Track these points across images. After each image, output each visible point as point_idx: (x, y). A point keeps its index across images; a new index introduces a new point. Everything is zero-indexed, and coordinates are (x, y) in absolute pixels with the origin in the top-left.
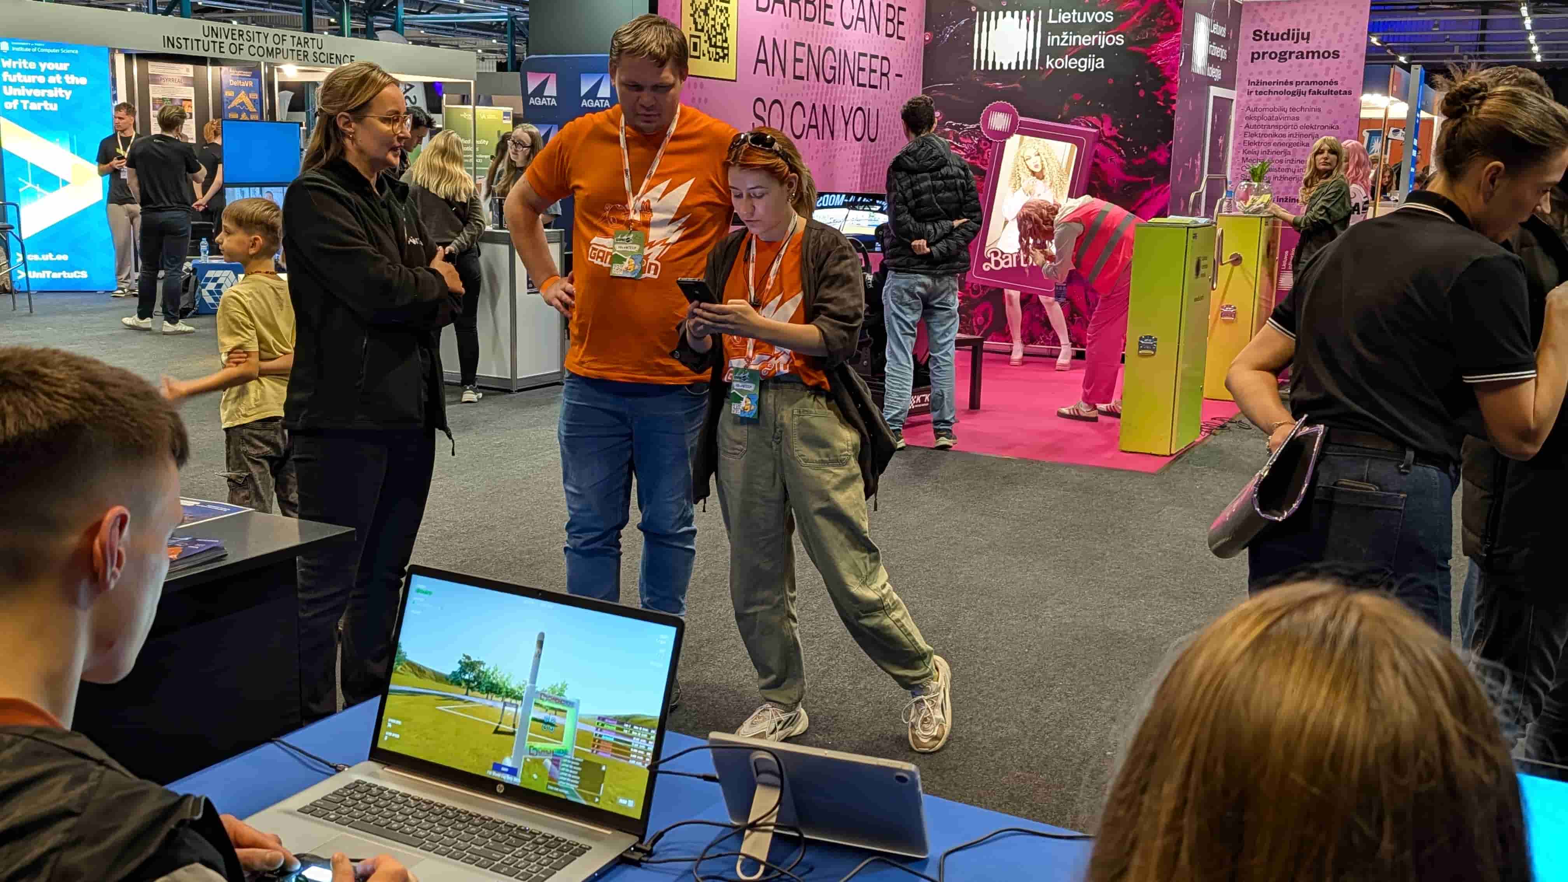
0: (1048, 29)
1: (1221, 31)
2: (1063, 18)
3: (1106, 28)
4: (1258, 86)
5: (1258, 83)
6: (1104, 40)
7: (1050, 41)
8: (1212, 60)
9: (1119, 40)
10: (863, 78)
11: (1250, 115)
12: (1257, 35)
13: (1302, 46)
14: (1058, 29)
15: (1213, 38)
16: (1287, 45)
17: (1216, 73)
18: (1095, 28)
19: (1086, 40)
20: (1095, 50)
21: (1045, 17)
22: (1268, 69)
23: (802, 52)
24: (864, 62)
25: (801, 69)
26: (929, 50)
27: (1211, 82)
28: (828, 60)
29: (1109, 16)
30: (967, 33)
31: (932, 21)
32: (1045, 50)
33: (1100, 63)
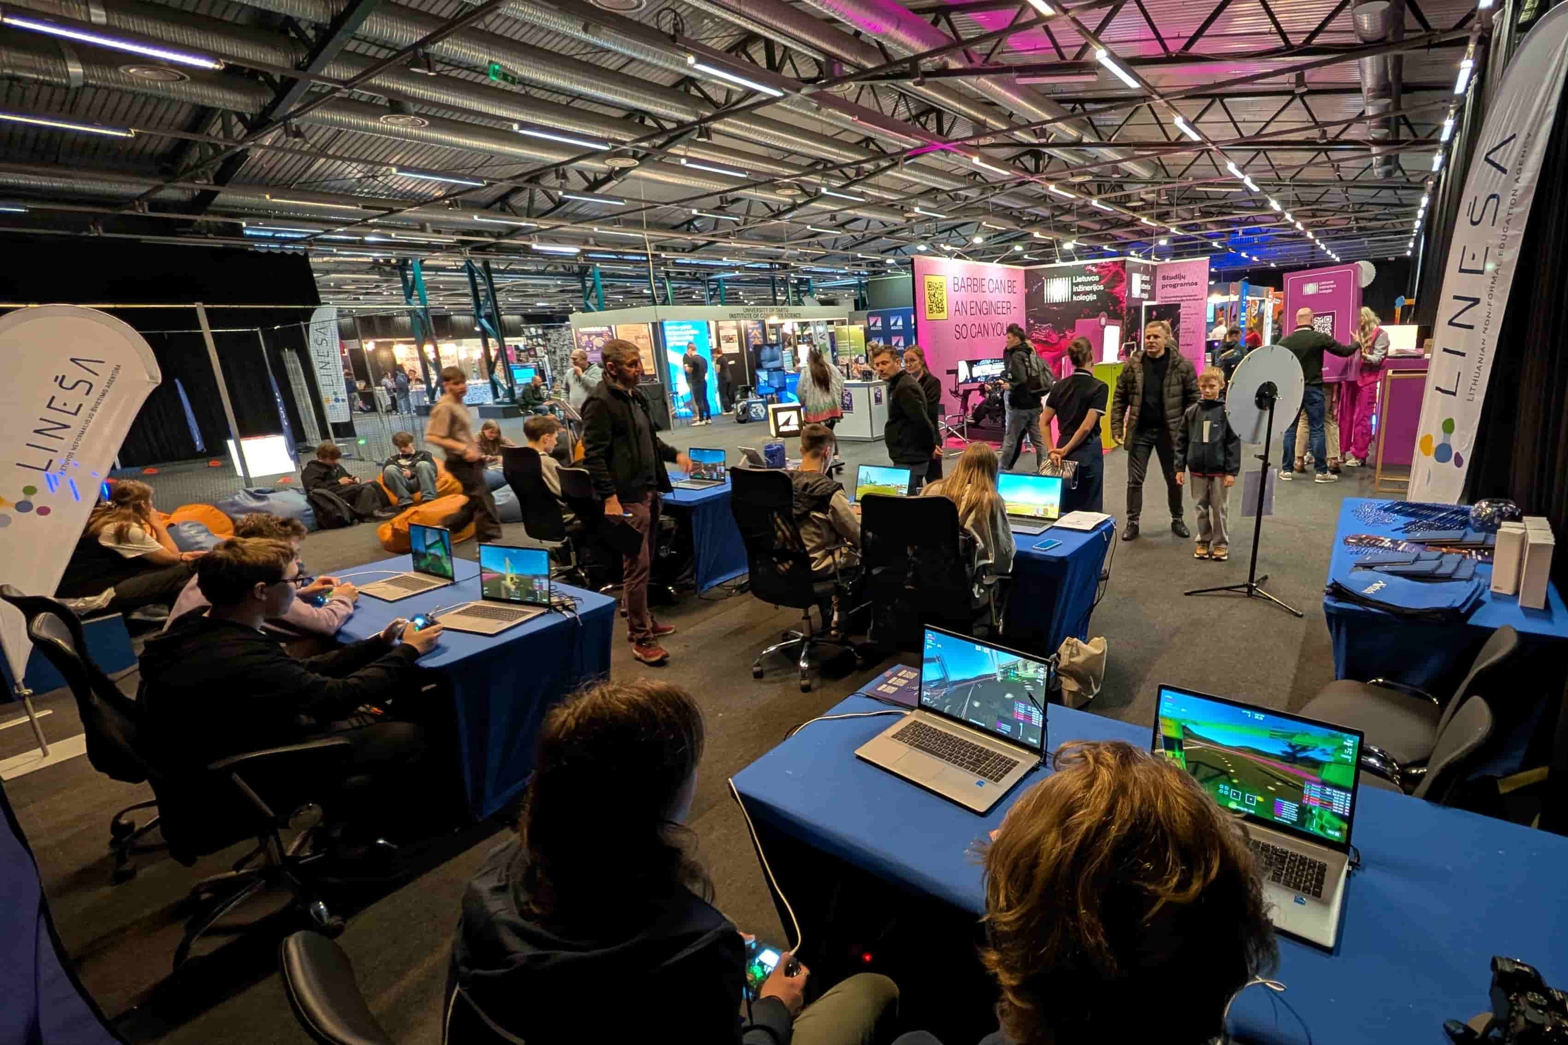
0: (1073, 284)
2: (1079, 280)
3: (1096, 282)
6: (1095, 288)
7: (1074, 290)
8: (1143, 291)
9: (1101, 287)
10: (1000, 311)
12: (1164, 278)
13: (1182, 281)
14: (1077, 284)
15: (1143, 282)
16: (1177, 281)
17: (1146, 296)
18: (1091, 283)
19: (1088, 288)
20: (1092, 292)
21: (1072, 280)
22: (1169, 292)
23: (973, 305)
24: (1000, 305)
25: (973, 311)
26: (1027, 296)
27: (1143, 300)
28: (985, 306)
29: (1097, 278)
30: (1042, 288)
31: (1028, 284)
32: (1073, 293)
33: (1094, 297)
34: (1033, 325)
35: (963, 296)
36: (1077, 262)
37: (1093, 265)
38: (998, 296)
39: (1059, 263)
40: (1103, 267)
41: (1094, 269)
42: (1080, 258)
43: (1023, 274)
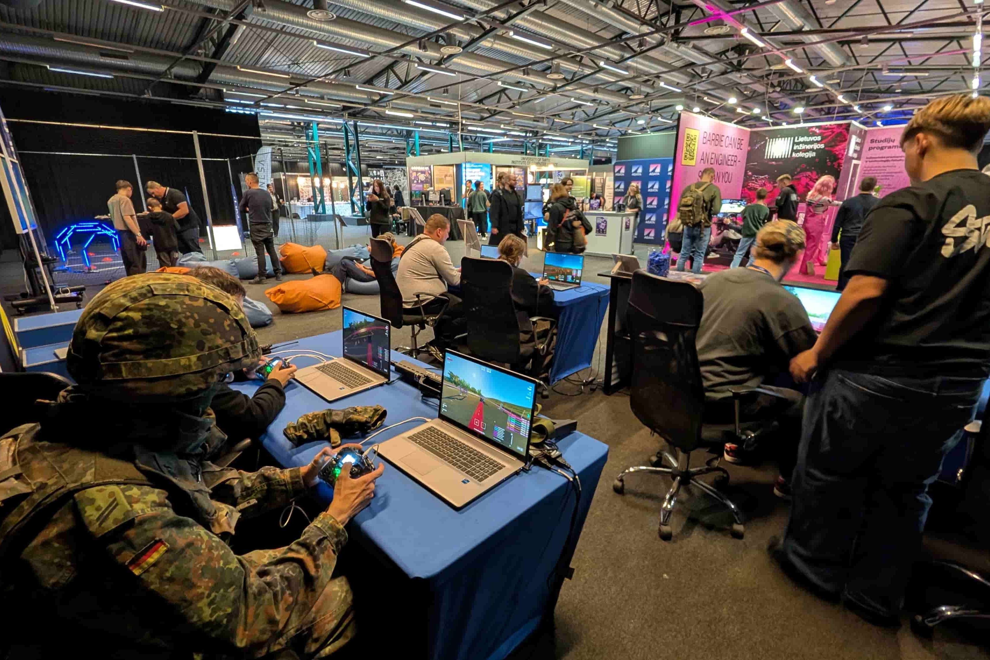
0: (794, 143)
1: (859, 140)
2: (801, 139)
3: (817, 142)
4: (871, 159)
5: (871, 158)
6: (816, 146)
7: (795, 148)
8: (855, 151)
9: (822, 146)
10: (729, 163)
11: (864, 170)
12: (872, 141)
13: (891, 144)
14: (798, 144)
15: (857, 143)
16: (884, 144)
17: (855, 156)
18: (812, 143)
19: (809, 147)
20: (812, 150)
21: (794, 140)
22: (876, 153)
24: (730, 158)
25: (712, 161)
26: (749, 152)
27: (853, 158)
28: (720, 158)
29: (819, 138)
30: (764, 146)
31: (751, 143)
32: (793, 151)
33: (814, 154)
34: (751, 176)
35: (709, 149)
36: (802, 125)
37: (817, 127)
38: (729, 151)
39: (785, 126)
40: (828, 129)
41: (817, 131)
42: (805, 121)
43: (749, 134)
